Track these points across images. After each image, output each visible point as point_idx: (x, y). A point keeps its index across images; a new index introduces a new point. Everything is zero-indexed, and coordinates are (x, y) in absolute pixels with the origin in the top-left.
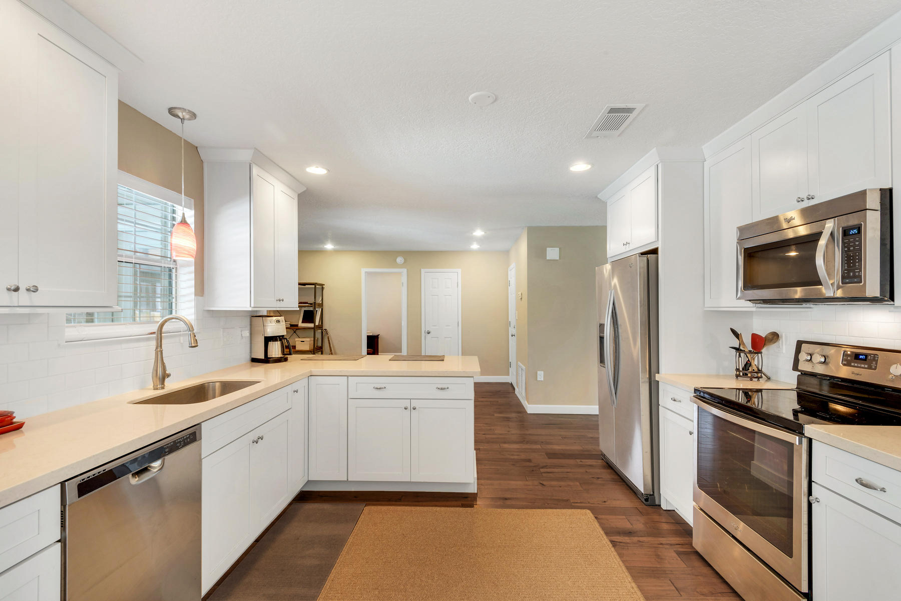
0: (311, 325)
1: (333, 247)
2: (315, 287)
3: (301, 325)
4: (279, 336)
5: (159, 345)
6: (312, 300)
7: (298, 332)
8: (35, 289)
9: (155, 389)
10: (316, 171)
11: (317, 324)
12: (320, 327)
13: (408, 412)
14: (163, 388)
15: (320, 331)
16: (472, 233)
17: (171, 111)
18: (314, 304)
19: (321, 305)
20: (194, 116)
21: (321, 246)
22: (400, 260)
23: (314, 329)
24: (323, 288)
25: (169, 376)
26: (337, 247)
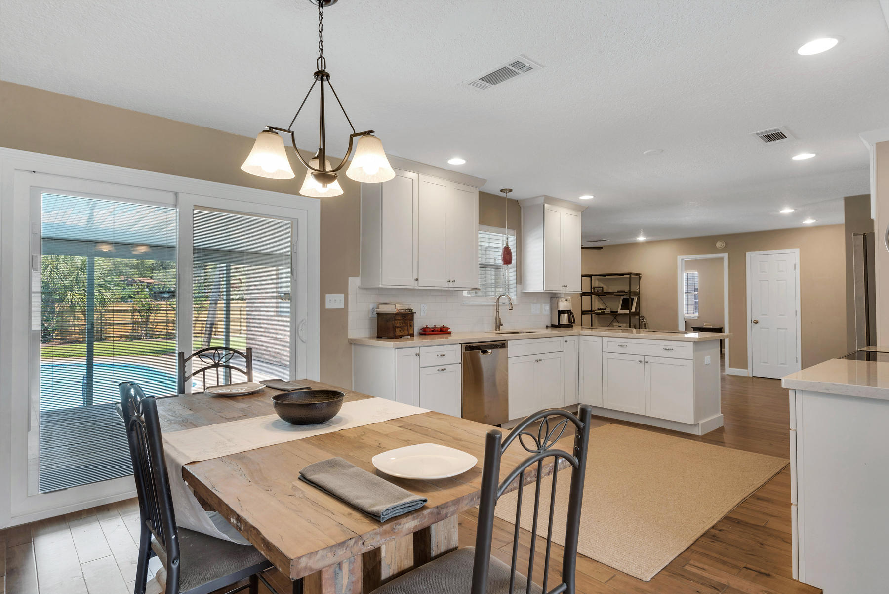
0: (627, 312)
1: (645, 238)
2: (630, 276)
3: (620, 311)
4: (567, 311)
5: (497, 309)
6: (627, 289)
7: (619, 318)
8: (454, 281)
9: (496, 330)
10: (586, 197)
11: (633, 310)
12: (637, 313)
13: (642, 365)
14: (499, 330)
15: (638, 317)
16: (778, 212)
17: (502, 191)
18: (629, 293)
19: (638, 294)
20: (510, 191)
21: (634, 239)
22: (719, 244)
23: (631, 315)
24: (640, 278)
25: (502, 325)
26: (650, 239)
